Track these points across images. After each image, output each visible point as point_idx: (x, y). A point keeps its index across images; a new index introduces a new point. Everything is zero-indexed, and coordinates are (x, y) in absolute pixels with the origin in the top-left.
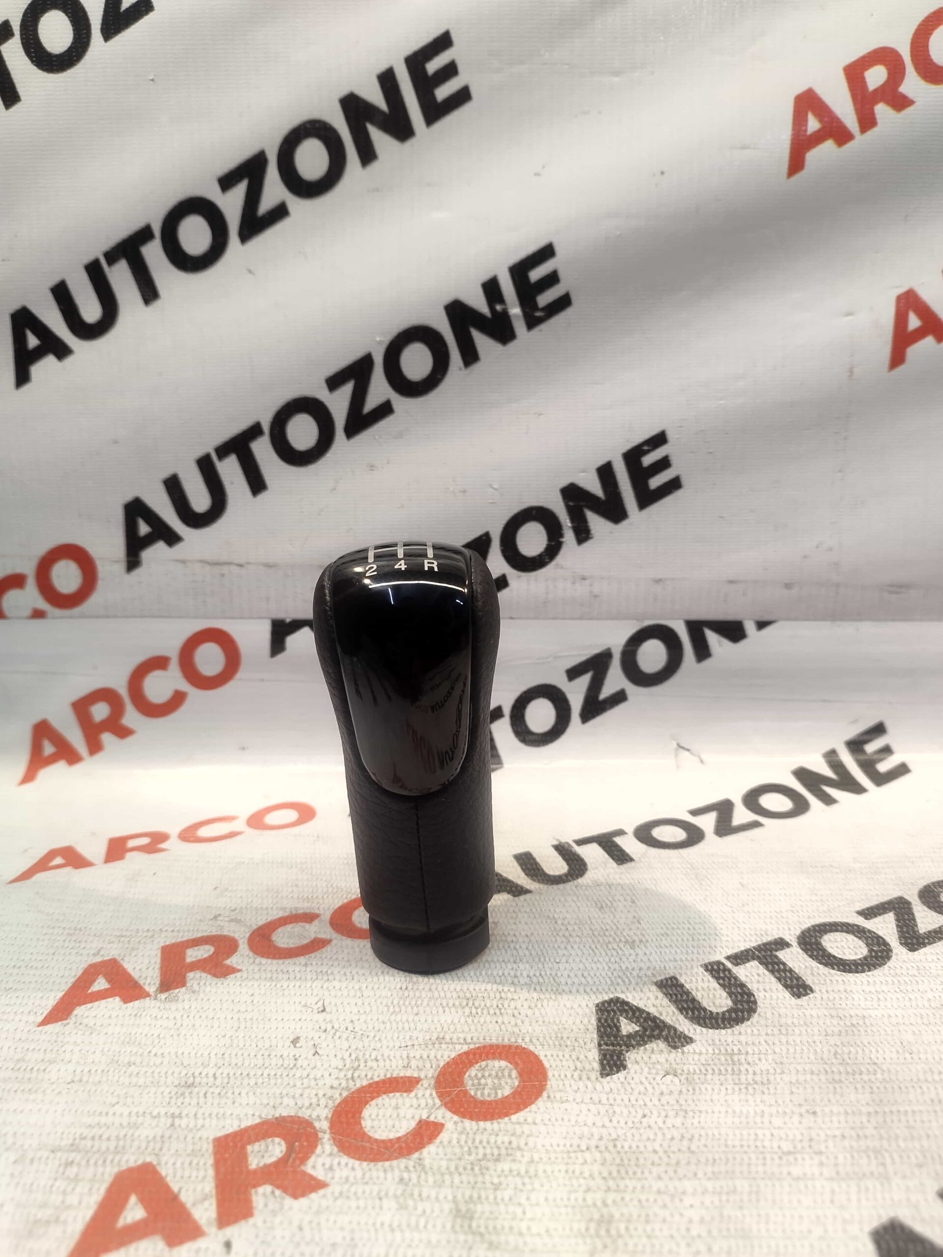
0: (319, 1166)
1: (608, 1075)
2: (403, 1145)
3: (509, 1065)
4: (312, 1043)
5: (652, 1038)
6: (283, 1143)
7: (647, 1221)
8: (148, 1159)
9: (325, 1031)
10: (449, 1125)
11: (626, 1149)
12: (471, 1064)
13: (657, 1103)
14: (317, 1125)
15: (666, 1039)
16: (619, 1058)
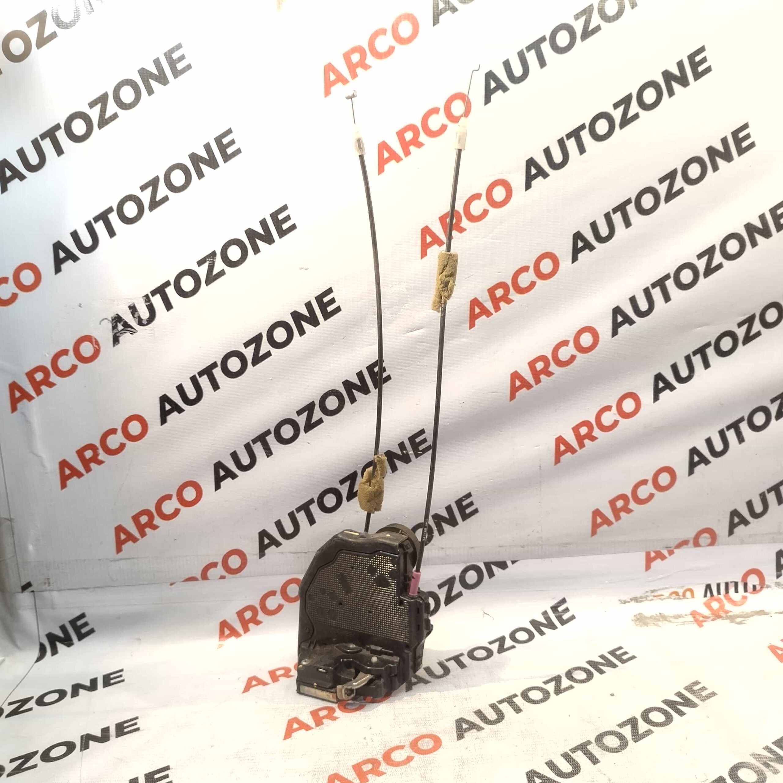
0: (382, 769)
1: (459, 740)
2: (404, 762)
3: (431, 739)
4: (370, 738)
5: (472, 729)
6: (371, 765)
8: (336, 772)
9: (373, 734)
10: (416, 757)
11: (465, 758)
12: (419, 740)
13: (473, 746)
14: (379, 759)
15: (476, 729)
16: (462, 735)
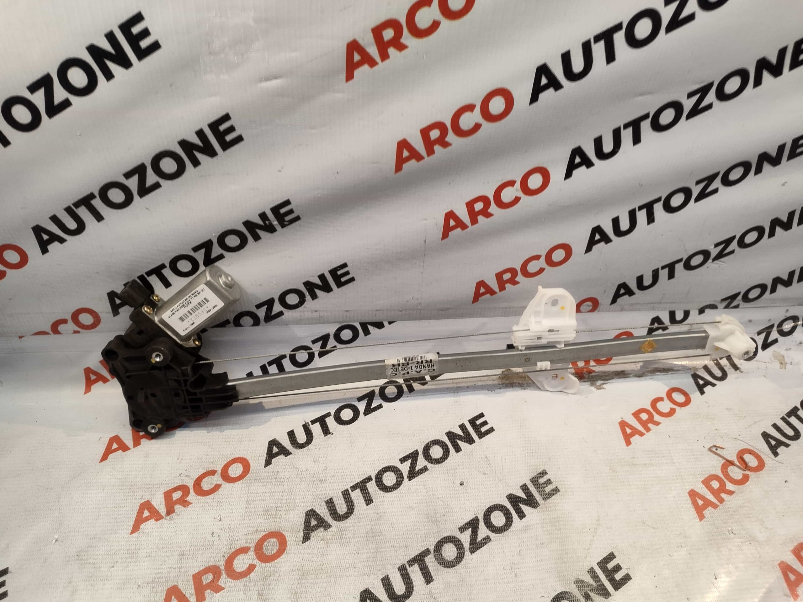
0: (222, 582)
1: (304, 542)
2: (245, 573)
3: (277, 541)
4: (217, 535)
5: (320, 526)
6: (212, 575)
7: (306, 593)
8: (175, 584)
9: (222, 529)
10: (258, 565)
11: (305, 569)
12: (265, 540)
13: (316, 552)
14: (221, 568)
15: (324, 527)
16: (309, 535)
